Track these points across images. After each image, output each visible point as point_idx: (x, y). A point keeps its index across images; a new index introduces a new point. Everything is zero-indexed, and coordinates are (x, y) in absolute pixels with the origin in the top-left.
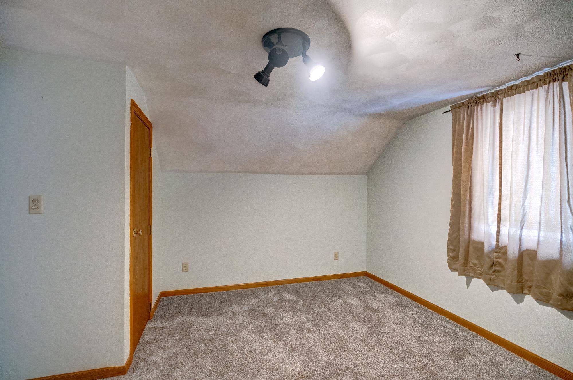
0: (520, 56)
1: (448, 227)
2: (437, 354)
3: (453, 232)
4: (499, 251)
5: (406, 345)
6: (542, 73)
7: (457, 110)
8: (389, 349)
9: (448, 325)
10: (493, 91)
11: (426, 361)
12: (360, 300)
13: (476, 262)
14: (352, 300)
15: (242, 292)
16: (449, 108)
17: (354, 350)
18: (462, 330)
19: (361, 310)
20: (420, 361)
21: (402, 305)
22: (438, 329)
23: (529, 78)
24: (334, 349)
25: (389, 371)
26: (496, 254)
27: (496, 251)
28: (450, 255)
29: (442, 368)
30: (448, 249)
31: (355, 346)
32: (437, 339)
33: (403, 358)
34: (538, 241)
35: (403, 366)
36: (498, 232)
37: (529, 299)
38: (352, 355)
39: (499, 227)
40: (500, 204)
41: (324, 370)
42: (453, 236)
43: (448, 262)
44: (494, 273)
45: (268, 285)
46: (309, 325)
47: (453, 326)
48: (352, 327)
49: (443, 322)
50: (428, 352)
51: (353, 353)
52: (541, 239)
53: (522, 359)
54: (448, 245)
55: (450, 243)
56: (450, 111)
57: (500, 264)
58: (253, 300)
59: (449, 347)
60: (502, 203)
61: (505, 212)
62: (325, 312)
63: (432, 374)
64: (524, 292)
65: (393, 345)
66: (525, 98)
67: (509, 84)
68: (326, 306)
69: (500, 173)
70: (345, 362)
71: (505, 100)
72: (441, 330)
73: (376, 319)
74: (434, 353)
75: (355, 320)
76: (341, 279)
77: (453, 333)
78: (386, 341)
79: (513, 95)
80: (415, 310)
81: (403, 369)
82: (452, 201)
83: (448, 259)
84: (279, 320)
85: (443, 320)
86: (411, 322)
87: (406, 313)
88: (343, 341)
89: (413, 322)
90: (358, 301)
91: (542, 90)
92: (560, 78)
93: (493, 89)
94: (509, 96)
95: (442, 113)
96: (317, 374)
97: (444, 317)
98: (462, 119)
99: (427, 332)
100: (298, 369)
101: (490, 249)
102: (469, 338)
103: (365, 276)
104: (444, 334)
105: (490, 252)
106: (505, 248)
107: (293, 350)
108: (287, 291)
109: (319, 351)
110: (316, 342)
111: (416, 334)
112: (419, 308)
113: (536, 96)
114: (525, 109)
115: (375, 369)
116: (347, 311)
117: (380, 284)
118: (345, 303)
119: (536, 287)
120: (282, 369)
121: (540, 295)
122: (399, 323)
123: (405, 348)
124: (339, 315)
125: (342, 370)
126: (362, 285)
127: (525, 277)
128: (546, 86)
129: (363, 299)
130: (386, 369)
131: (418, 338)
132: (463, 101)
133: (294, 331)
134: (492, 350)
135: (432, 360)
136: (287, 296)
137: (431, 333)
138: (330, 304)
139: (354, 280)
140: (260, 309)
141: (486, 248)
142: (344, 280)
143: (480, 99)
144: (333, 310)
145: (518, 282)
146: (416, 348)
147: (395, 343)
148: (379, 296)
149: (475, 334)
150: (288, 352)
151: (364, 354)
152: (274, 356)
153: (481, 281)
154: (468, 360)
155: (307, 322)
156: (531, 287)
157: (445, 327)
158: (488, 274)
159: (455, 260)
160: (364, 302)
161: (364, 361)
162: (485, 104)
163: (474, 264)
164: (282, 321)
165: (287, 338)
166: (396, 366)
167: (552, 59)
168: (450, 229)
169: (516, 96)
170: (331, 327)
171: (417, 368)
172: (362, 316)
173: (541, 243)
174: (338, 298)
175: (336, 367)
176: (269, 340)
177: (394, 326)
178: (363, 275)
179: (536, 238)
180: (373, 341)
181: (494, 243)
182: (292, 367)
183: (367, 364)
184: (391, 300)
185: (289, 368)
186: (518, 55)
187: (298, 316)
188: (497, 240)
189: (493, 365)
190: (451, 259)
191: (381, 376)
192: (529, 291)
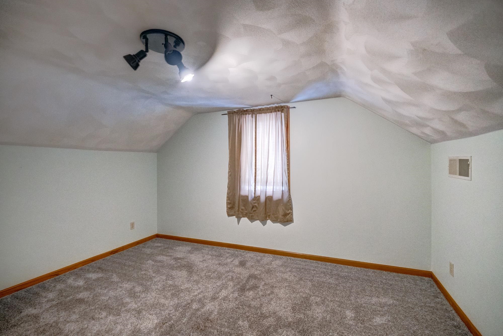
0: (272, 96)
1: (227, 189)
2: (233, 268)
3: (230, 192)
4: (255, 199)
5: (216, 270)
6: (274, 106)
7: (232, 115)
8: (209, 277)
9: (229, 251)
10: (252, 108)
11: (230, 274)
12: (167, 256)
13: (243, 208)
14: (160, 258)
15: (23, 293)
16: (226, 112)
17: (187, 288)
18: (237, 251)
19: (173, 262)
20: (228, 276)
21: (197, 249)
22: (226, 255)
23: (268, 106)
24: (173, 295)
25: (217, 289)
26: (254, 201)
27: (254, 199)
28: (228, 207)
29: (240, 274)
30: (227, 203)
31: (186, 286)
32: (229, 260)
33: (219, 278)
34: (273, 191)
35: (222, 283)
36: (255, 189)
37: (269, 222)
38: (188, 292)
39: (255, 186)
40: (256, 173)
41: (176, 310)
42: (230, 194)
43: (227, 211)
44: (253, 212)
45: (57, 275)
46: (138, 289)
47: (232, 251)
48: (175, 275)
49: (226, 250)
50: (229, 269)
51: (188, 290)
52: (274, 190)
53: (267, 254)
54: (227, 200)
55: (228, 199)
56: (226, 114)
57: (255, 206)
58: (51, 295)
59: (236, 262)
60: (257, 172)
61: (258, 178)
62: (145, 274)
63: (238, 279)
64: (267, 219)
65: (209, 274)
66: (267, 117)
67: (260, 107)
68: (141, 269)
69: (256, 156)
70: (187, 298)
71: (258, 115)
72: (228, 255)
73: (187, 264)
74: (232, 268)
75: (173, 270)
76: (138, 246)
77: (234, 254)
78: (203, 274)
79: (261, 114)
80: (206, 249)
81: (223, 284)
82: (229, 172)
83: (227, 209)
84: (103, 298)
85: (225, 249)
86: (210, 257)
87: (203, 253)
88: (175, 286)
89: (211, 257)
90: (165, 257)
91: (274, 114)
92: (281, 110)
93: (251, 107)
94: (259, 113)
95: (222, 115)
96: (173, 316)
97: (225, 248)
98: (235, 121)
99: (222, 259)
100: (156, 321)
101: (252, 199)
102: (243, 254)
103: (157, 238)
104: (230, 256)
105: (252, 201)
106: (258, 197)
107: (139, 312)
108: (88, 271)
109: (162, 301)
110: (155, 297)
111: (217, 262)
112: (208, 247)
113: (271, 117)
114: (267, 123)
115: (208, 292)
116: (163, 267)
117: (173, 240)
118: (156, 261)
119: (273, 215)
120: (141, 329)
121: (274, 218)
122: (203, 261)
123: (216, 273)
124: (157, 272)
125: (189, 304)
126: (159, 245)
127: (267, 211)
128: (276, 113)
129: (168, 254)
130: (214, 289)
131: (219, 264)
132: (235, 110)
133: (127, 299)
134: (254, 255)
135: (233, 272)
136: (93, 276)
137: (224, 259)
138: (143, 267)
139: (149, 243)
140: (68, 298)
141: (250, 199)
142: (141, 245)
143: (244, 111)
144: (150, 270)
145: (265, 214)
146: (222, 269)
147: (209, 272)
148: (177, 249)
149: (244, 251)
150: (136, 315)
151: (196, 287)
152: (125, 325)
153: (246, 218)
154: (248, 264)
155: (134, 287)
156: (269, 216)
157: (228, 253)
158: (251, 213)
159: (231, 209)
160: (171, 256)
161: (199, 291)
162: (247, 115)
163: (242, 209)
164: (108, 298)
165: (124, 307)
166: (218, 284)
167: (280, 101)
168: (228, 190)
169: (263, 115)
170: (159, 282)
171: (229, 280)
172: (175, 266)
173: (274, 192)
174: (147, 260)
175: (183, 304)
176: (108, 316)
177: (201, 263)
178: (155, 238)
179: (272, 190)
180: (195, 278)
181: (253, 195)
182: (149, 323)
183: (202, 292)
184: (188, 248)
185: (147, 325)
186: (271, 95)
187: (121, 287)
188: (255, 194)
189: (259, 262)
190: (229, 209)
191: (215, 293)
192: (269, 218)
